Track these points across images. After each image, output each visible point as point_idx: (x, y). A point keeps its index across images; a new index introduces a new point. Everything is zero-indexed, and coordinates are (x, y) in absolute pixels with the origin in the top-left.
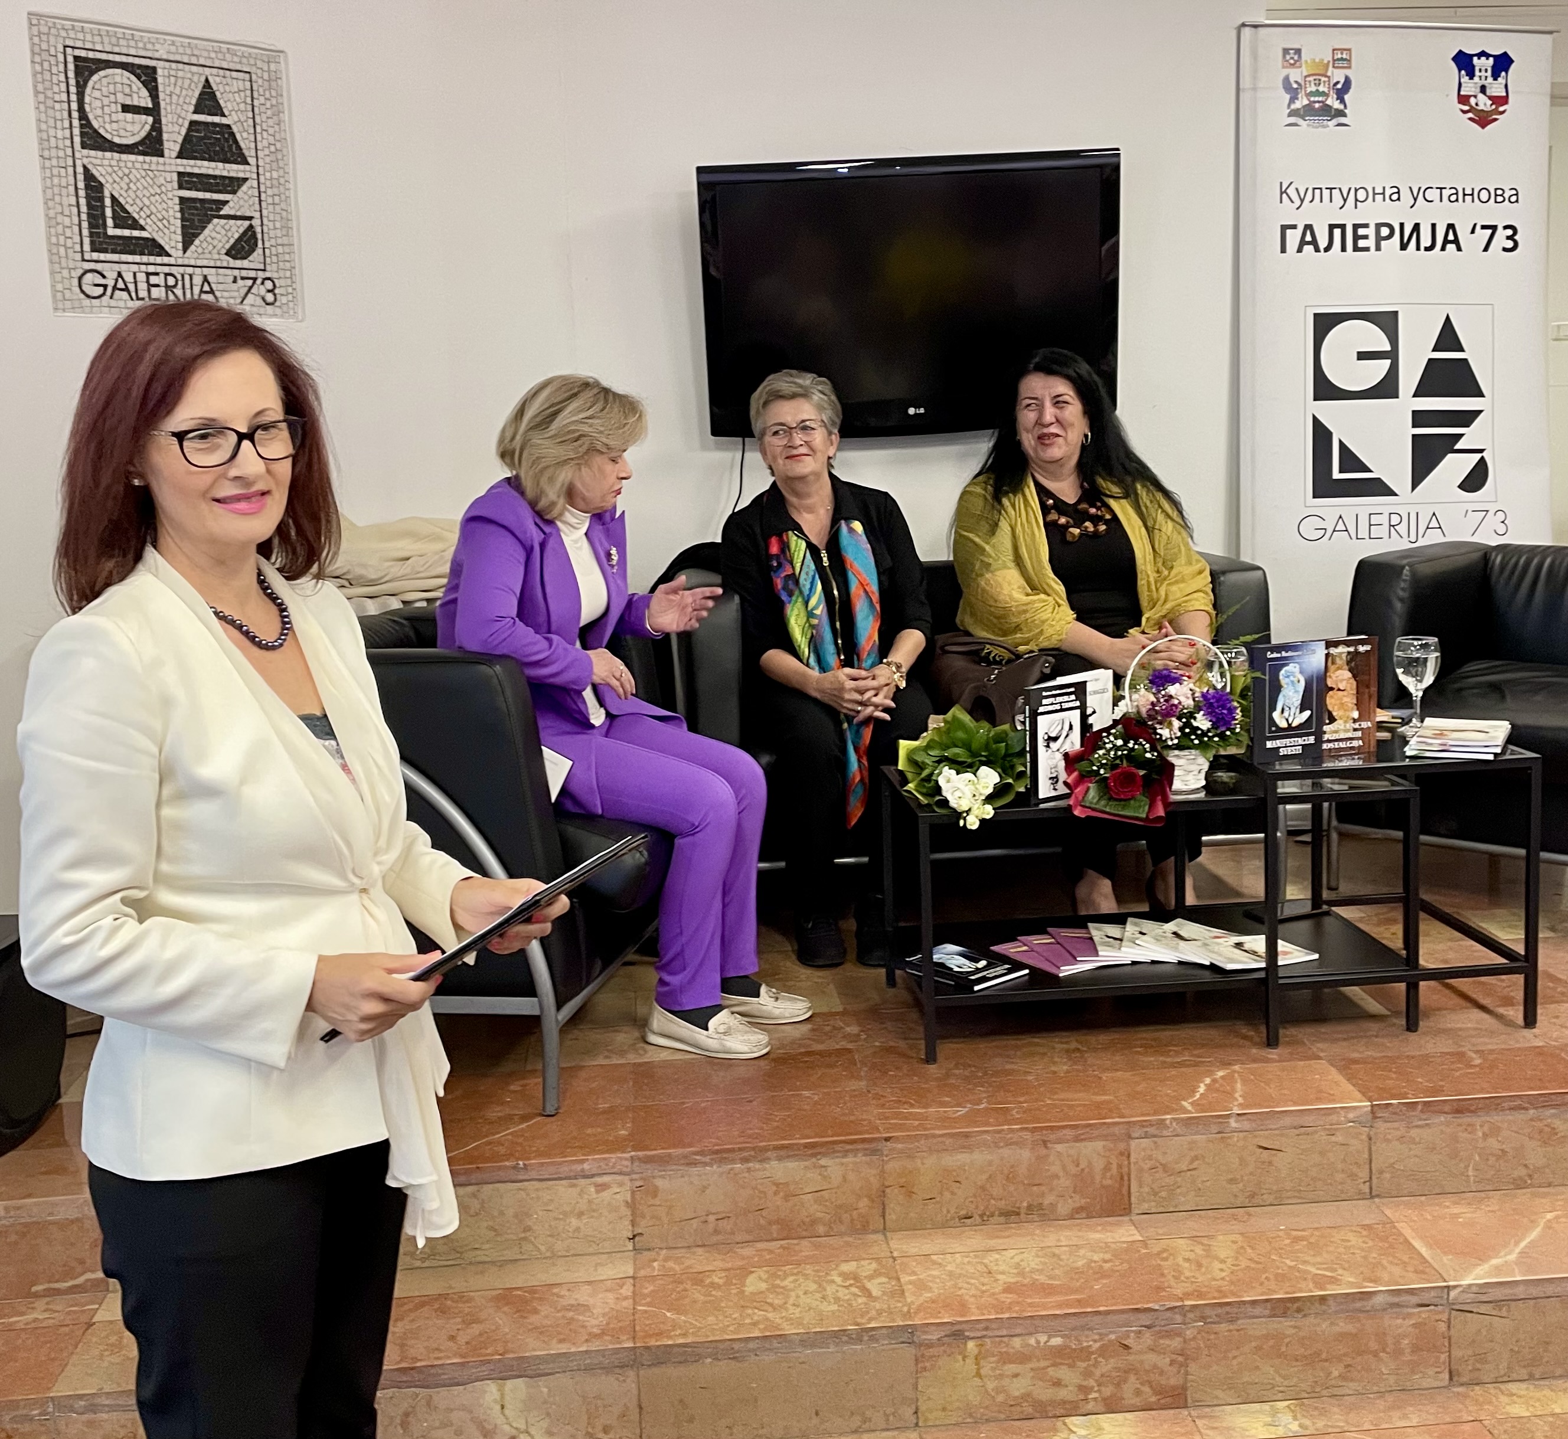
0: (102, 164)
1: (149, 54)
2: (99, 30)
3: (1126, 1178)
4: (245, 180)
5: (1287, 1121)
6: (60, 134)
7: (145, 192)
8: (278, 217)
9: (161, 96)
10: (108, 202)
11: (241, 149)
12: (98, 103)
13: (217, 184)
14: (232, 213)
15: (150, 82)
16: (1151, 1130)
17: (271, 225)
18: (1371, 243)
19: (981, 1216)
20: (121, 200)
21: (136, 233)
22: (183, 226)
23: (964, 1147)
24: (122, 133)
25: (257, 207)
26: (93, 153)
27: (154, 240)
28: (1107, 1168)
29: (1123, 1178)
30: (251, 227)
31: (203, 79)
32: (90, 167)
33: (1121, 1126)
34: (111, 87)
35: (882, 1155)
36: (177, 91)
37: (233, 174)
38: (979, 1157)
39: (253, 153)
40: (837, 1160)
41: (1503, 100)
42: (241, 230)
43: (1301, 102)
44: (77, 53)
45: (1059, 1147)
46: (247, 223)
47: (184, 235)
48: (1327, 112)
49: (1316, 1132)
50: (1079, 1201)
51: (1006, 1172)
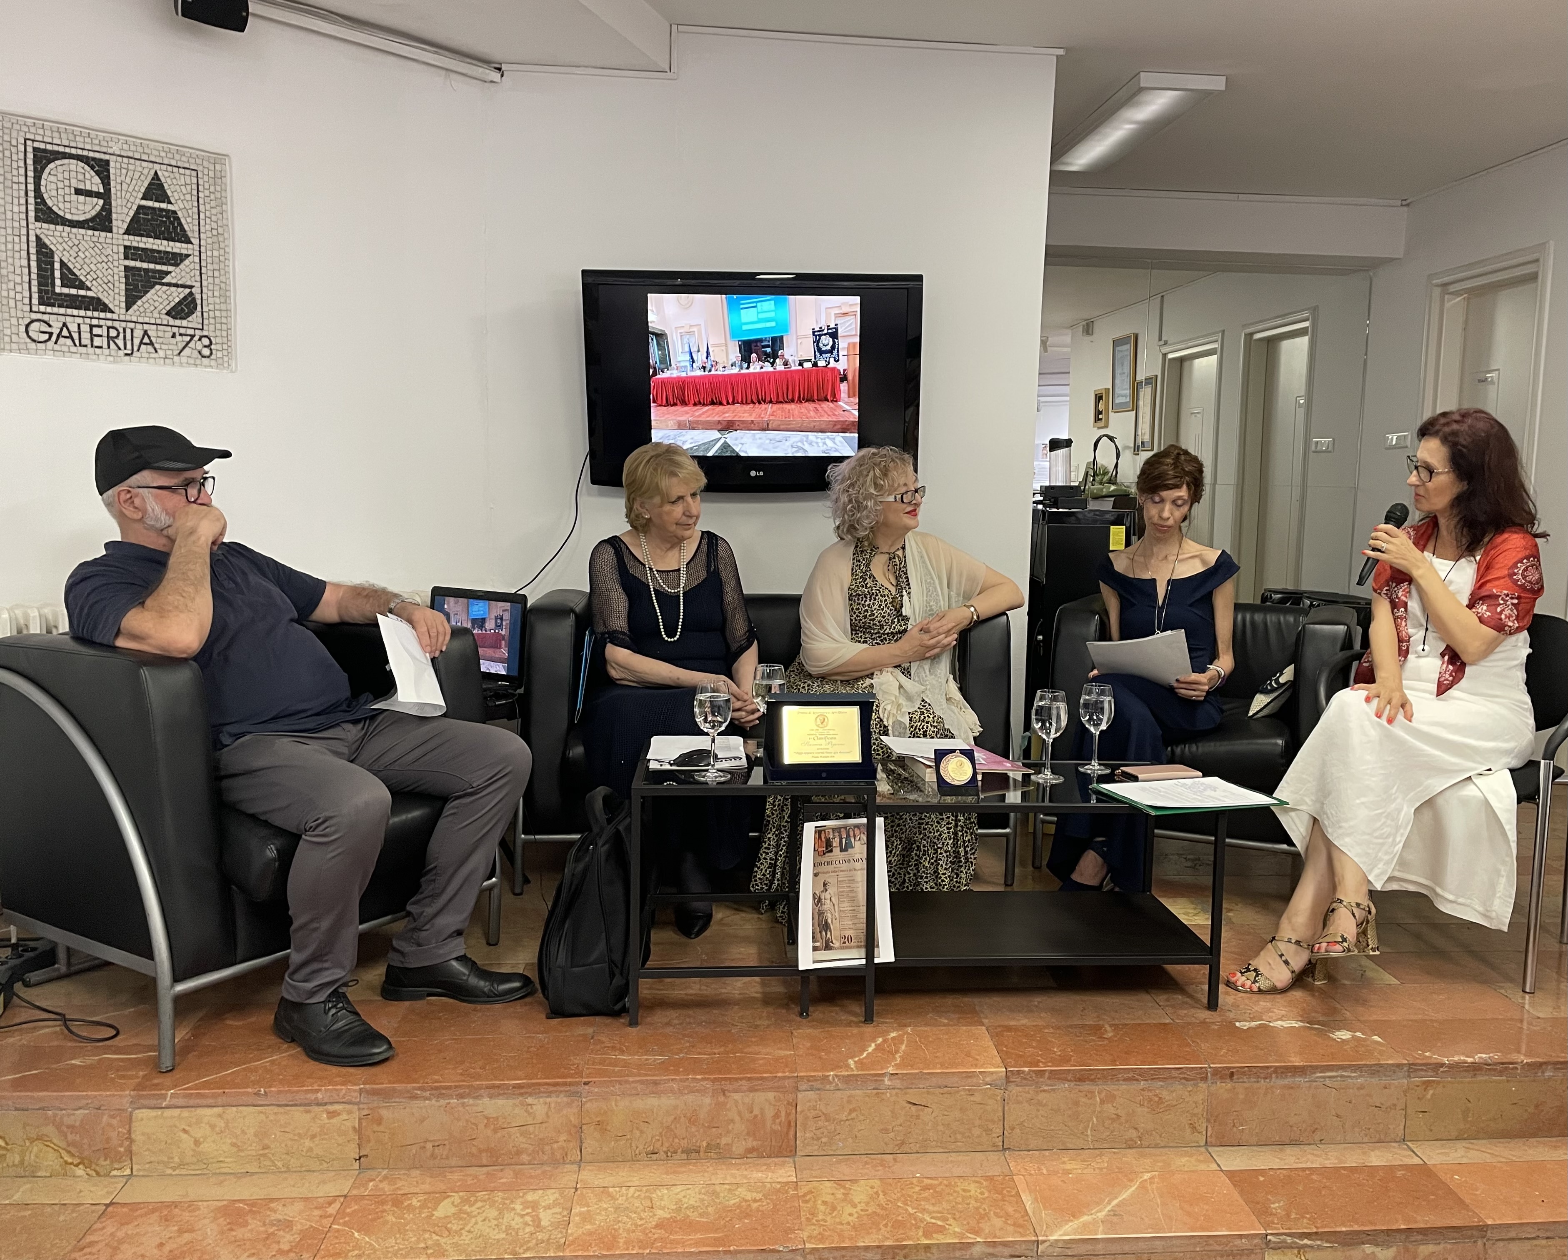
0: (53, 235)
1: (104, 150)
2: (58, 128)
3: (793, 1124)
4: (188, 256)
5: (934, 1081)
6: (16, 209)
7: (93, 259)
8: (217, 288)
9: (113, 184)
10: (57, 266)
11: (185, 231)
12: (54, 186)
13: (161, 258)
14: (174, 281)
15: (103, 172)
16: (817, 1085)
17: (210, 294)
19: (666, 1153)
20: (70, 264)
21: (82, 292)
22: (126, 289)
23: (653, 1093)
24: (73, 211)
25: (198, 279)
26: (45, 226)
27: (99, 299)
28: (777, 1116)
29: (791, 1125)
30: (191, 294)
31: (152, 173)
32: (42, 236)
33: (791, 1080)
34: (66, 175)
35: (580, 1097)
36: (128, 180)
37: (175, 250)
38: (666, 1102)
39: (197, 236)
40: (541, 1100)
42: (182, 296)
44: (36, 145)
45: (737, 1096)
46: (187, 291)
47: (127, 296)
49: (958, 1092)
50: (751, 1143)
51: (688, 1115)
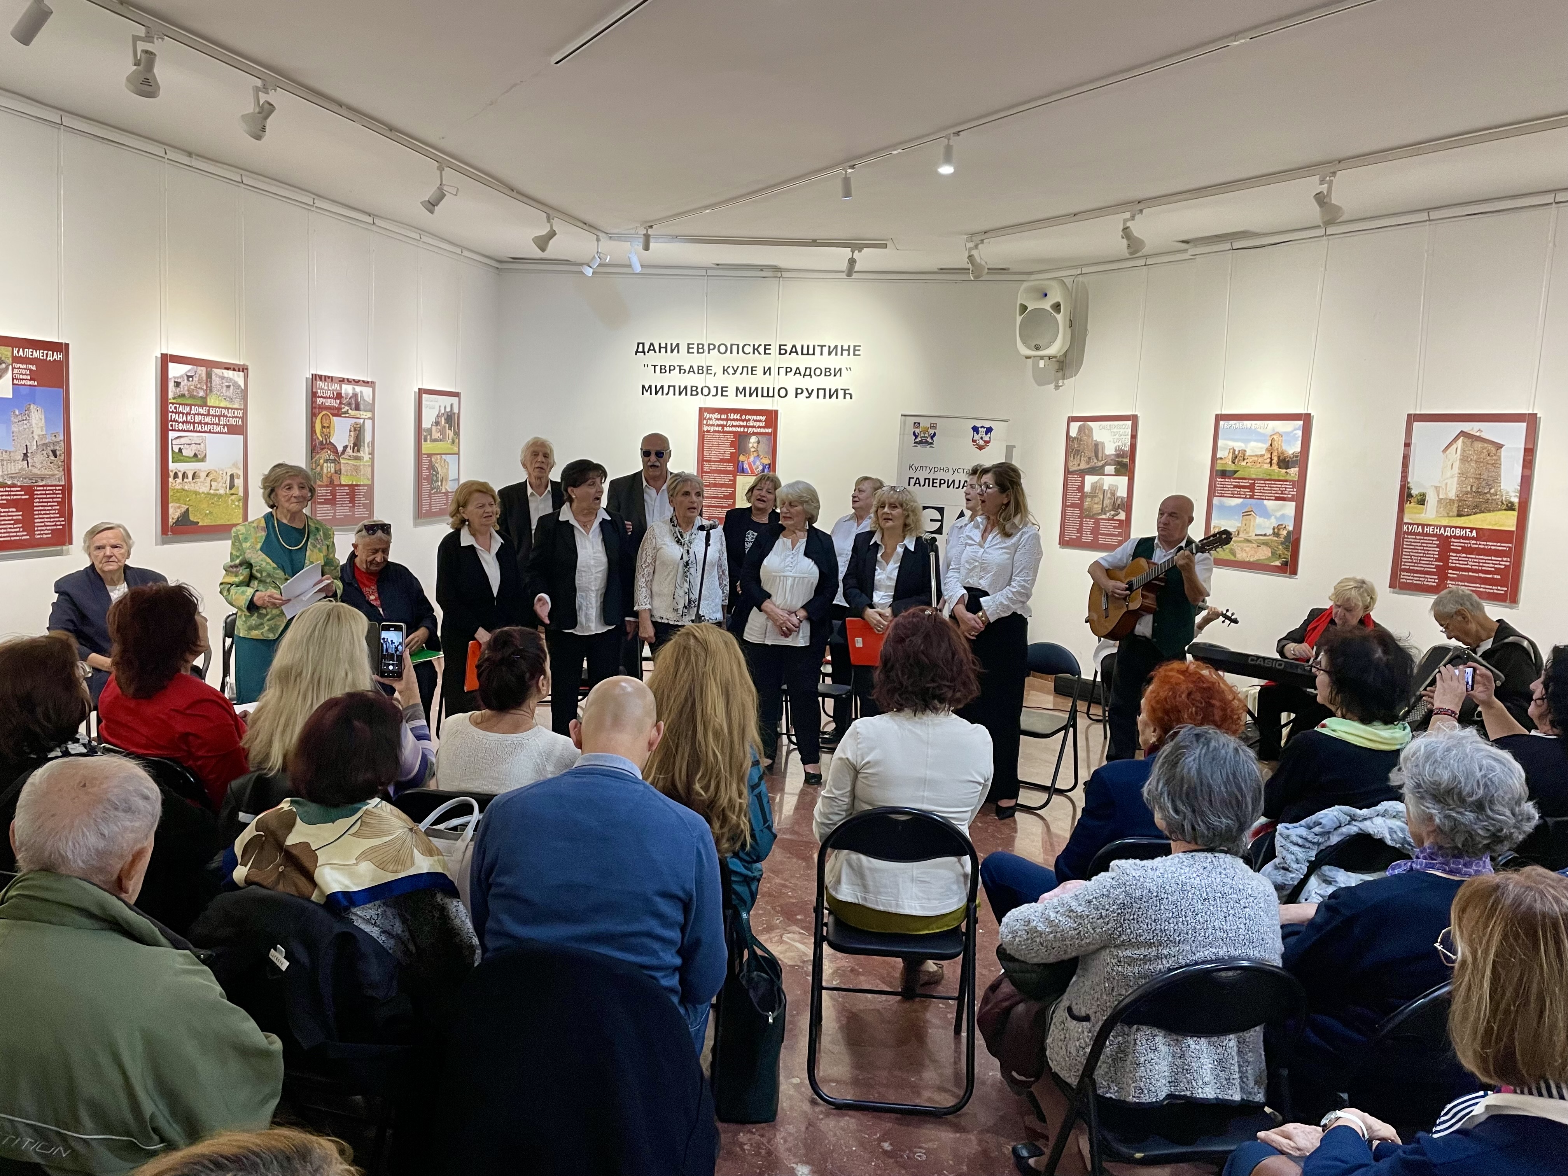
18: (938, 485)
41: (989, 442)
43: (918, 439)
48: (927, 442)
